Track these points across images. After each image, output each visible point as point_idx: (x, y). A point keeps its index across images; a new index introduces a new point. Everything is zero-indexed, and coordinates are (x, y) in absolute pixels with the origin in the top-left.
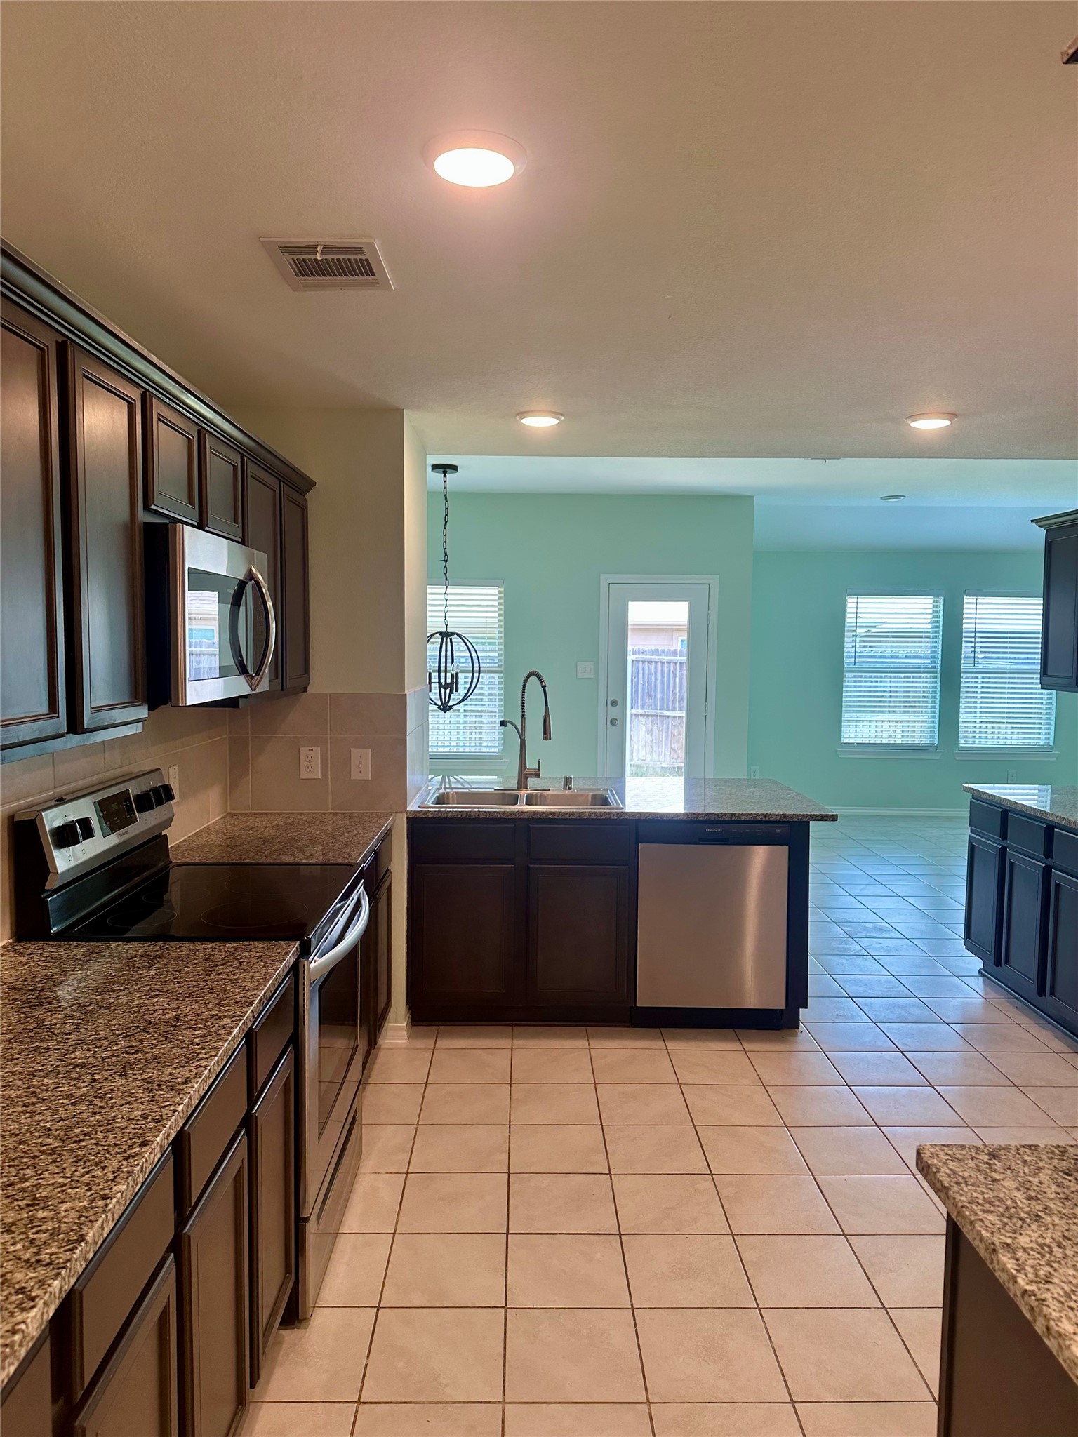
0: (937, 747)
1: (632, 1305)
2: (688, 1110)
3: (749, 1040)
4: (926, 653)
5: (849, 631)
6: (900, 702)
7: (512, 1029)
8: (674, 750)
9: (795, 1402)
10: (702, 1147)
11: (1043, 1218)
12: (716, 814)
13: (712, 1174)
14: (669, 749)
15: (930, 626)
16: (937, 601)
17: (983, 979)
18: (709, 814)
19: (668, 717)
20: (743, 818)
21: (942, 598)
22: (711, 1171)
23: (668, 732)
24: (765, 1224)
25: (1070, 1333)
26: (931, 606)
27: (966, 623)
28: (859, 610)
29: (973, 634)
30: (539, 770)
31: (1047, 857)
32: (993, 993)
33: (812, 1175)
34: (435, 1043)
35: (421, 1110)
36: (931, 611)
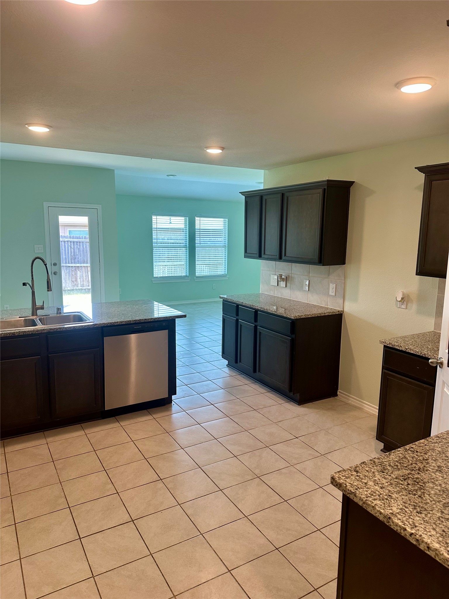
0: (188, 276)
1: (150, 553)
2: (141, 452)
3: (155, 413)
4: (182, 238)
5: (154, 230)
6: (166, 257)
7: (44, 433)
8: (73, 282)
9: (230, 571)
10: (152, 468)
11: (392, 496)
12: (138, 320)
13: (161, 479)
14: (71, 282)
15: (184, 227)
16: (186, 219)
17: (229, 369)
18: (135, 320)
19: (69, 267)
20: (150, 320)
21: (188, 218)
22: (160, 478)
23: (69, 273)
24: (191, 495)
25: (438, 548)
26: (184, 221)
27: (197, 226)
28: (158, 222)
29: (199, 230)
30: (43, 305)
31: (255, 322)
32: (234, 373)
33: (200, 467)
34: (4, 450)
35: (10, 488)
36: (184, 223)
